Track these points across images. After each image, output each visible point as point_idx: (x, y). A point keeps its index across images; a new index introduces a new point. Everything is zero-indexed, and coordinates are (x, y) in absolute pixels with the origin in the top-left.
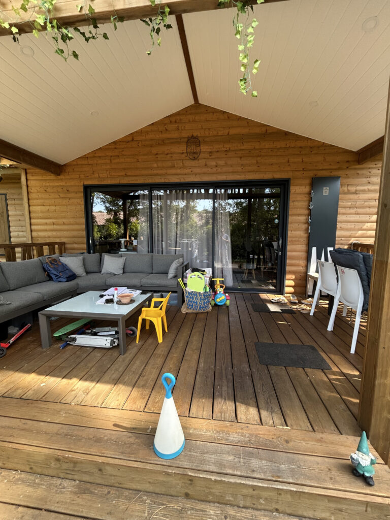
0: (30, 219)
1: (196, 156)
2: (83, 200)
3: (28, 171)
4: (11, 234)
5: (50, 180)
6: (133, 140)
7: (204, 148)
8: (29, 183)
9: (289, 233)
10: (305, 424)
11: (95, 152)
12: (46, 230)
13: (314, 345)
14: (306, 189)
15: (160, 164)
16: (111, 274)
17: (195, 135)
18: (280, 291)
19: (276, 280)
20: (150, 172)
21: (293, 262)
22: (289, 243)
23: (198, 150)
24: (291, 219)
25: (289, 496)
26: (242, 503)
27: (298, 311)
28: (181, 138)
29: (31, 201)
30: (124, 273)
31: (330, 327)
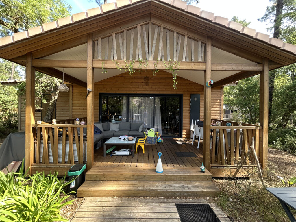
0: (72, 106)
1: (148, 84)
2: (98, 99)
3: (73, 86)
4: (57, 113)
5: (83, 90)
6: (122, 76)
7: (151, 81)
8: (73, 91)
9: (183, 114)
10: (191, 166)
11: (105, 80)
12: (79, 112)
13: (193, 152)
14: (189, 98)
15: (133, 86)
16: (114, 131)
17: (147, 76)
18: (181, 137)
19: (179, 133)
20: (129, 89)
21: (185, 125)
22: (183, 118)
23: (148, 82)
24: (184, 109)
25: (188, 176)
26: (178, 180)
27: (188, 143)
28: (142, 77)
29: (73, 99)
30: (119, 130)
31: (198, 147)
